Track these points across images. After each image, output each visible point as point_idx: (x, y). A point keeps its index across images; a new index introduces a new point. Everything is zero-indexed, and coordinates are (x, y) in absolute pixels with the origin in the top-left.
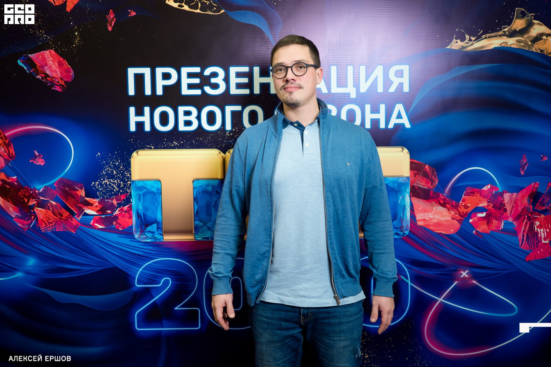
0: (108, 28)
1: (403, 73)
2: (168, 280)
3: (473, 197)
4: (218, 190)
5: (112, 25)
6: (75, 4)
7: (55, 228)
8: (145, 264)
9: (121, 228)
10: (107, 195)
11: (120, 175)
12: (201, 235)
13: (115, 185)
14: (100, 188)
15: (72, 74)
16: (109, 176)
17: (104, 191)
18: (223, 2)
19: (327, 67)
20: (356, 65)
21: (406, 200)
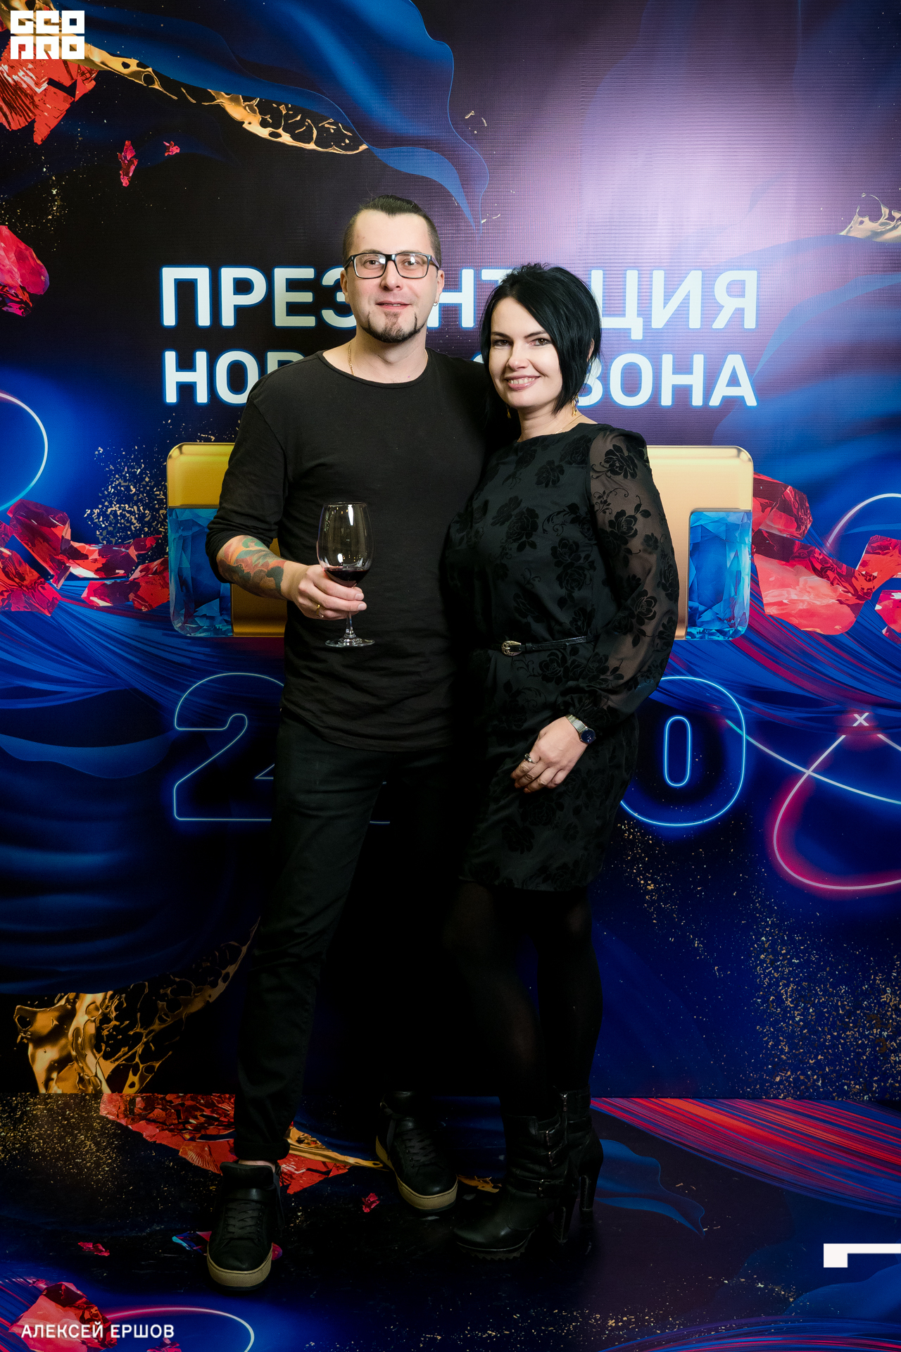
0: (122, 181)
1: (744, 288)
2: (242, 718)
3: (885, 557)
5: (131, 175)
6: (52, 128)
7: (9, 605)
8: (196, 683)
9: (146, 607)
10: (117, 536)
11: (143, 495)
13: (133, 517)
14: (103, 521)
15: (45, 277)
16: (122, 498)
17: (110, 529)
18: (364, 128)
19: (584, 272)
20: (645, 269)
21: (743, 560)
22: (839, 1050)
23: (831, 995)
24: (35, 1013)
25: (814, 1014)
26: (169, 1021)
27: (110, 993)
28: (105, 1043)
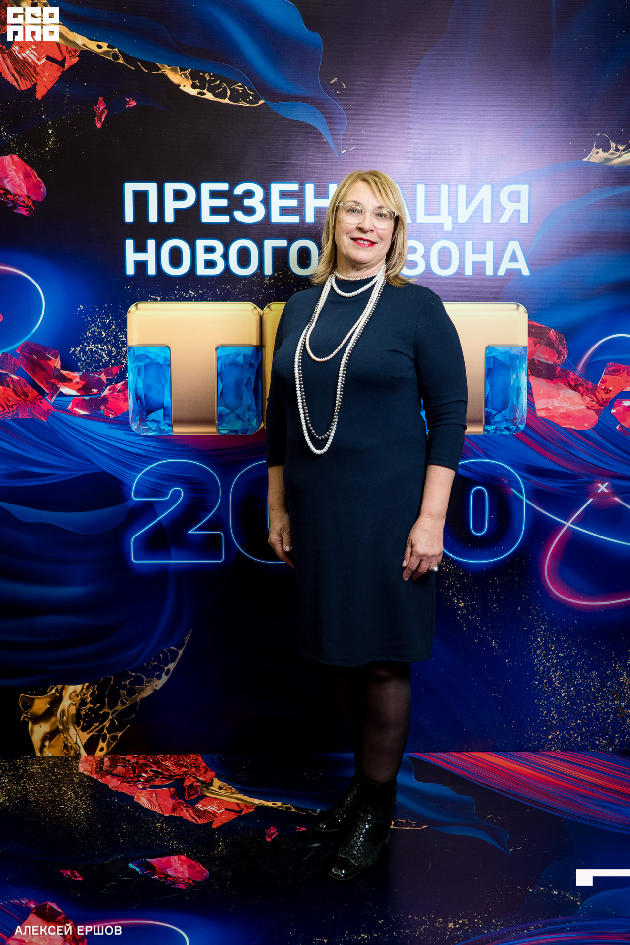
0: (97, 124)
1: (520, 196)
2: (179, 491)
3: (617, 377)
4: (253, 362)
5: (103, 120)
6: (49, 88)
7: (17, 414)
8: (147, 467)
9: (112, 414)
10: (92, 366)
11: (111, 338)
12: (227, 426)
13: (104, 353)
14: (83, 356)
15: (43, 190)
16: (96, 340)
17: (88, 361)
18: (262, 89)
19: (411, 186)
20: (453, 183)
21: (522, 379)
22: (591, 716)
23: (586, 678)
24: (34, 700)
25: (574, 691)
26: (128, 703)
27: (87, 684)
28: (83, 720)
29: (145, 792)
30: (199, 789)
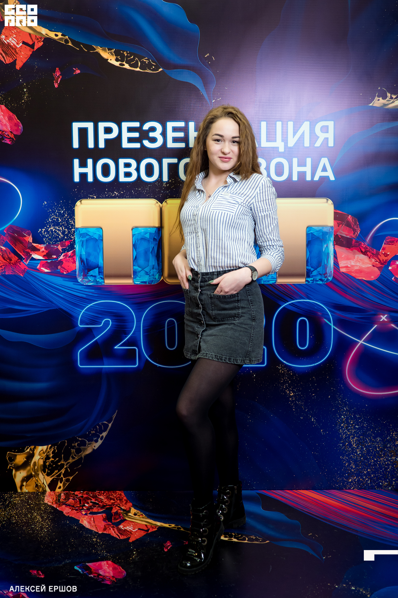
0: (55, 85)
1: (328, 129)
2: (109, 321)
3: (393, 246)
5: (59, 82)
6: (24, 62)
7: (5, 272)
8: (88, 305)
9: (66, 272)
10: (53, 241)
11: (64, 222)
12: (139, 279)
13: (60, 232)
14: (46, 234)
15: (21, 127)
17: (50, 237)
18: (161, 61)
19: (258, 123)
20: (284, 121)
21: (330, 248)
22: (377, 467)
23: (373, 442)
24: (16, 455)
25: (366, 451)
26: (77, 458)
27: (50, 446)
28: (48, 469)
29: (87, 517)
30: (121, 515)
